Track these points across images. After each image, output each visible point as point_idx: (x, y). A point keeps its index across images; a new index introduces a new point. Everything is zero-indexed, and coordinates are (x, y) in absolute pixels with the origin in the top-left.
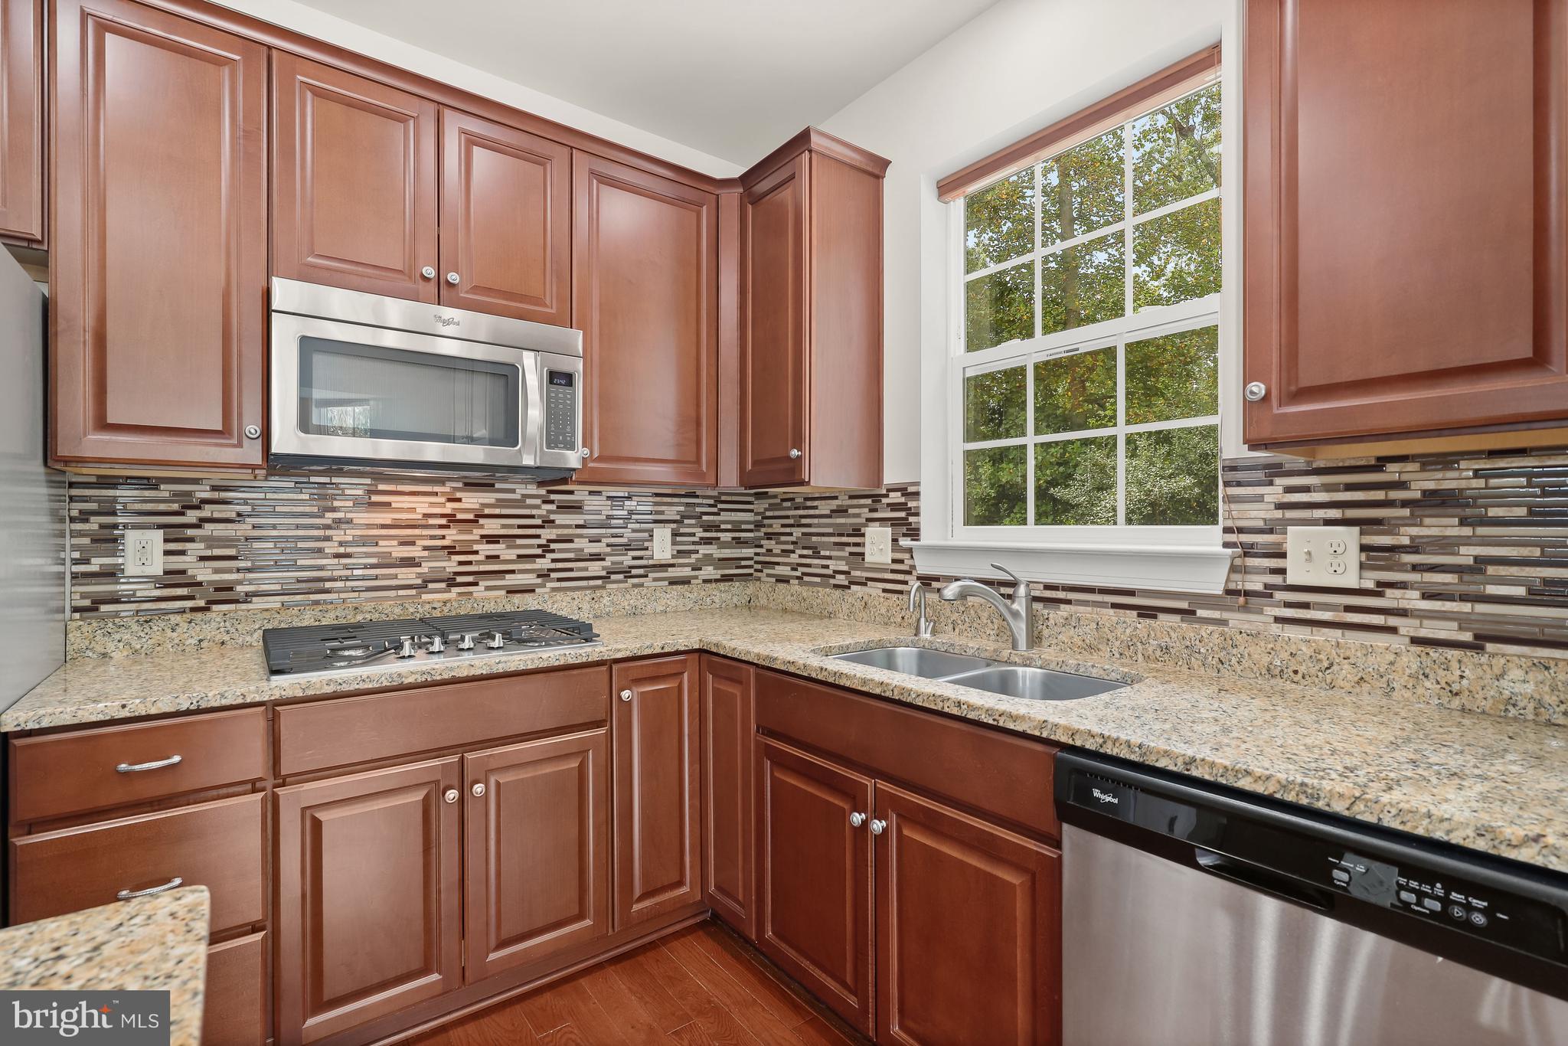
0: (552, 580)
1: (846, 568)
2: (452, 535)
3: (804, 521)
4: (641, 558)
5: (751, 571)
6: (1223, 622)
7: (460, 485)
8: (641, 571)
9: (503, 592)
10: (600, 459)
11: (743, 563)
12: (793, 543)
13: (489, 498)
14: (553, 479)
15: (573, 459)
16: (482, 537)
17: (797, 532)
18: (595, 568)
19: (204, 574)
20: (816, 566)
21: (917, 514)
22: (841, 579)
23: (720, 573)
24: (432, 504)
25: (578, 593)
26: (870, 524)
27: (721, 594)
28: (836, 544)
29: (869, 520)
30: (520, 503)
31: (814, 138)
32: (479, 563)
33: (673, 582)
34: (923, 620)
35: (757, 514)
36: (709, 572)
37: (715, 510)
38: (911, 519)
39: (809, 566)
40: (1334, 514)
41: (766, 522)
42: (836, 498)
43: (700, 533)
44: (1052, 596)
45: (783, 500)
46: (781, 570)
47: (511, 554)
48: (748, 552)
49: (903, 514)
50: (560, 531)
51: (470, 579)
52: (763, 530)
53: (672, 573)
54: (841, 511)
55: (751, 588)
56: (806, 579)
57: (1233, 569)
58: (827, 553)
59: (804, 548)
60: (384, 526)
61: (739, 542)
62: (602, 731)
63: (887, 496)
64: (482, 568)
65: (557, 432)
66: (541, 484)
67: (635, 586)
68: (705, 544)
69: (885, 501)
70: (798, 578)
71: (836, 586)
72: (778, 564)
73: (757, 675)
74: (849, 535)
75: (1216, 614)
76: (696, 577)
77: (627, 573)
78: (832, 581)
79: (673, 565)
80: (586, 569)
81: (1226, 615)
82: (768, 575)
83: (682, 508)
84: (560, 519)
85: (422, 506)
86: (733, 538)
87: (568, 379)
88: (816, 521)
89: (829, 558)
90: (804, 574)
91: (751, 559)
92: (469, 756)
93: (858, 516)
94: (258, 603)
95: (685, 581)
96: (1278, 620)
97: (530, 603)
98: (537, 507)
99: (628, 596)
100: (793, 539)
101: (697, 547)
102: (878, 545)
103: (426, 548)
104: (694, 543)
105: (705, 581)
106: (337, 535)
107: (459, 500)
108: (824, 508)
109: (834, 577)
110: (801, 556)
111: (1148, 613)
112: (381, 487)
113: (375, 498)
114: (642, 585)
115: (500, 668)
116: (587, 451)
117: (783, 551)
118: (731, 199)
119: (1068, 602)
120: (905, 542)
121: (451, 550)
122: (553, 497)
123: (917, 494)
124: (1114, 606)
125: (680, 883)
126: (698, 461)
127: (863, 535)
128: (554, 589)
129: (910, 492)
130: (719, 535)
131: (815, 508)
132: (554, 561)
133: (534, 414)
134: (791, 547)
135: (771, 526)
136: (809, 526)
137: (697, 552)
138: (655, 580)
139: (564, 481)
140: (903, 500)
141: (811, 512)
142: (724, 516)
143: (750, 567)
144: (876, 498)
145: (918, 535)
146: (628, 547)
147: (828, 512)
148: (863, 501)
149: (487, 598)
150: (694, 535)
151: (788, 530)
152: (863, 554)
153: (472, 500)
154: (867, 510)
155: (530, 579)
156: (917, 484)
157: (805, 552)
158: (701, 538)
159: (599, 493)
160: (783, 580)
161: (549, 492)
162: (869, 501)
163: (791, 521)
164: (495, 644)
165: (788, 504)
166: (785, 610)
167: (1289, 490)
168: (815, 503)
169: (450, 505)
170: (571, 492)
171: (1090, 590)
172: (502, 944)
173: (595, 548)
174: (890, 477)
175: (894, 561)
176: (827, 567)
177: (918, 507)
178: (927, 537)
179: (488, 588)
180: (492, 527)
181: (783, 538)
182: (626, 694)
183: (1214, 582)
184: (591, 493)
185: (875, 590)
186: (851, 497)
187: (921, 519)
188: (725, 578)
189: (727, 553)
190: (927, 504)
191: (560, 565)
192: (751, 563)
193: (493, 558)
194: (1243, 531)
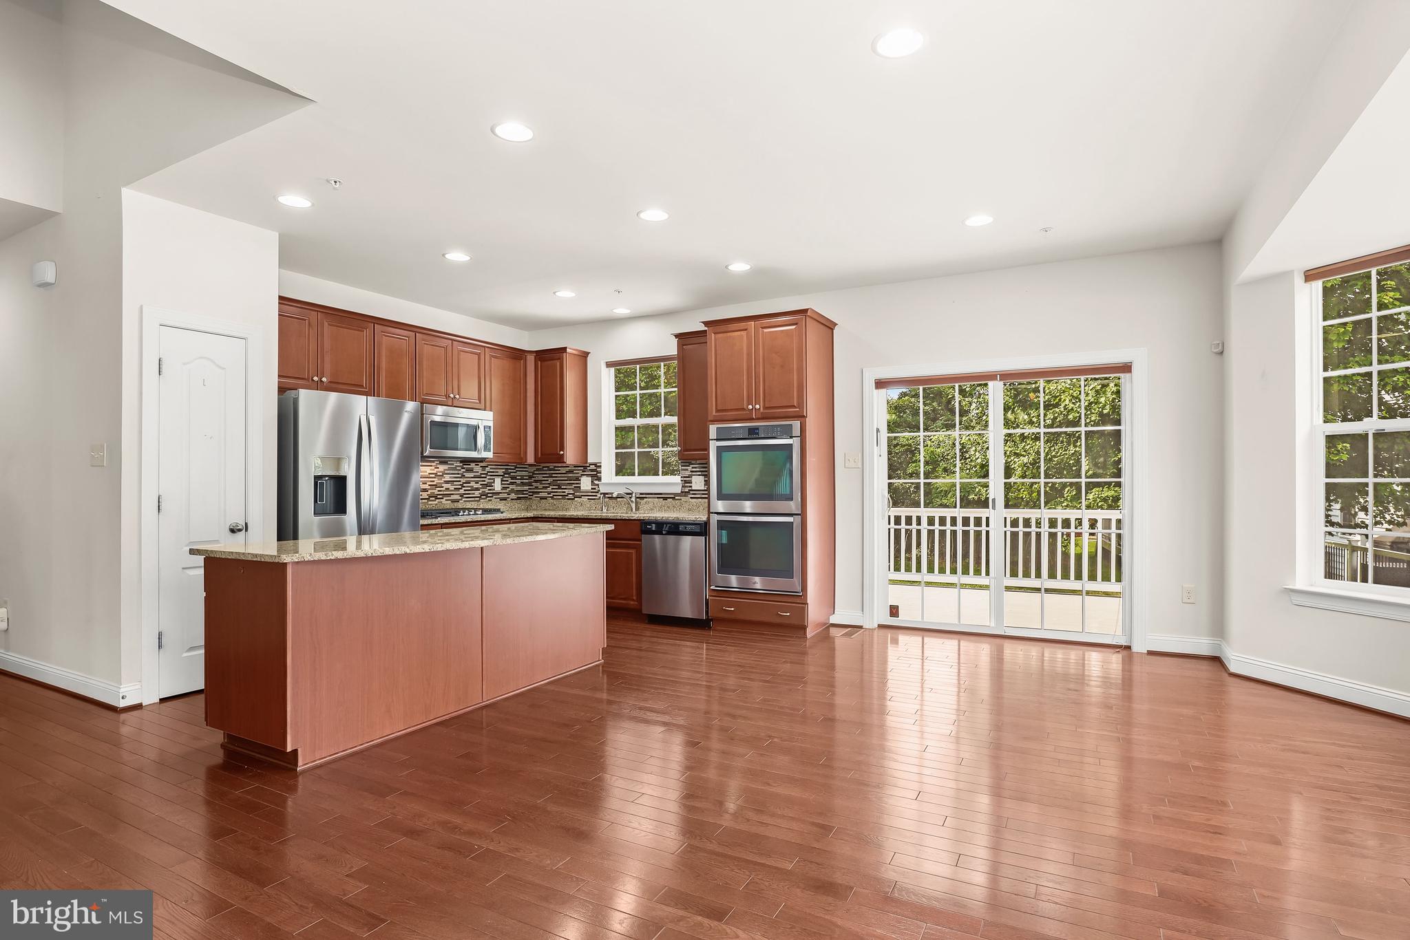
1: (572, 492)
2: (436, 481)
3: (554, 475)
4: (491, 490)
5: (527, 496)
6: (681, 499)
8: (491, 495)
9: (450, 502)
11: (525, 492)
13: (446, 467)
15: (491, 455)
16: (445, 481)
17: (550, 480)
18: (477, 493)
20: (560, 492)
21: (600, 473)
22: (571, 496)
23: (517, 496)
24: (431, 470)
25: (473, 503)
26: (582, 476)
27: (517, 504)
28: (568, 483)
30: (455, 469)
31: (568, 350)
32: (444, 491)
33: (502, 499)
34: (604, 506)
35: (530, 472)
36: (513, 496)
37: (514, 471)
38: (598, 474)
39: (556, 492)
40: (700, 473)
41: (534, 475)
42: (572, 467)
43: (511, 480)
44: (642, 497)
46: (541, 495)
47: (452, 488)
48: (525, 488)
49: (595, 473)
50: (467, 479)
51: (441, 497)
52: (533, 479)
53: (501, 496)
54: (571, 472)
55: (528, 503)
56: (555, 497)
57: (683, 486)
58: (564, 487)
59: (554, 485)
61: (523, 484)
63: (589, 467)
64: (445, 493)
66: (461, 462)
67: (489, 501)
68: (514, 484)
70: (551, 497)
71: (568, 499)
72: (541, 492)
74: (573, 480)
75: (679, 498)
76: (508, 498)
77: (486, 495)
78: (567, 497)
79: (501, 493)
80: (474, 494)
82: (536, 497)
83: (503, 470)
84: (467, 475)
85: (428, 470)
86: (521, 483)
87: (489, 428)
88: (559, 475)
89: (566, 489)
93: (578, 473)
95: (505, 499)
96: (691, 498)
98: (460, 470)
99: (488, 504)
100: (548, 482)
101: (509, 486)
102: (586, 483)
103: (429, 485)
104: (507, 484)
105: (512, 499)
107: (438, 468)
108: (563, 470)
110: (552, 489)
111: (665, 499)
114: (491, 500)
115: (486, 519)
116: (493, 451)
117: (543, 487)
118: (531, 358)
119: (646, 498)
120: (596, 482)
121: (436, 486)
122: (465, 466)
123: (600, 466)
124: (658, 498)
126: (520, 454)
127: (580, 480)
128: (465, 501)
129: (598, 466)
130: (516, 481)
131: (559, 470)
132: (465, 490)
133: (481, 441)
134: (548, 485)
135: (537, 477)
136: (556, 477)
137: (508, 488)
138: (496, 498)
140: (595, 468)
141: (557, 472)
142: (518, 473)
143: (527, 494)
144: (585, 467)
145: (600, 480)
146: (487, 485)
147: (565, 472)
148: (580, 468)
150: (507, 481)
151: (546, 479)
152: (580, 487)
154: (581, 471)
155: (457, 497)
156: (600, 463)
157: (554, 487)
158: (511, 482)
159: (478, 465)
160: (543, 498)
162: (582, 468)
163: (547, 475)
165: (546, 469)
166: (546, 510)
167: (693, 468)
169: (436, 470)
171: (651, 494)
173: (476, 486)
174: (590, 461)
175: (592, 489)
176: (564, 492)
177: (600, 471)
178: (604, 480)
179: (446, 500)
180: (447, 478)
181: (543, 482)
183: (678, 490)
184: (476, 465)
185: (585, 499)
186: (575, 467)
187: (602, 474)
188: (519, 498)
189: (519, 488)
190: (603, 469)
191: (467, 492)
192: (527, 492)
193: (447, 489)
194: (684, 477)
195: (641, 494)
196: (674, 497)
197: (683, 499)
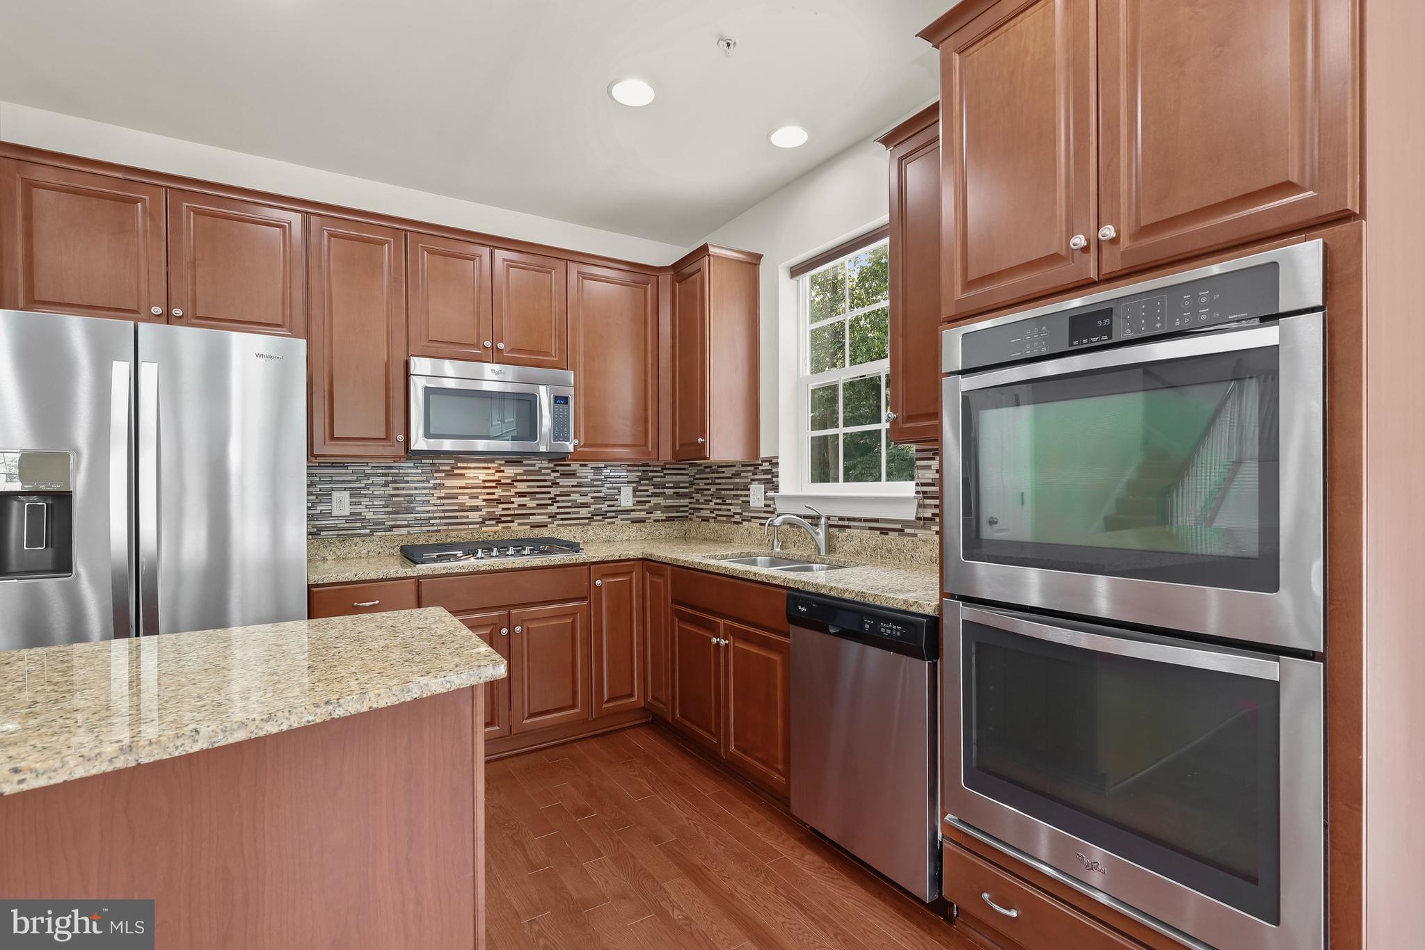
0: (558, 520)
1: (740, 511)
2: (499, 493)
3: (717, 481)
4: (613, 506)
5: (687, 514)
6: (915, 535)
7: (503, 462)
8: (613, 514)
9: (528, 527)
10: (585, 446)
11: (681, 509)
12: (711, 495)
13: (520, 470)
14: (558, 459)
15: (570, 446)
16: (516, 493)
17: (713, 488)
18: (584, 512)
19: (369, 515)
20: (724, 510)
21: (777, 476)
22: (737, 518)
23: (663, 516)
24: (488, 474)
25: (572, 528)
26: (753, 483)
27: (664, 529)
28: (734, 495)
29: (753, 480)
30: (538, 472)
31: (712, 250)
32: (514, 509)
33: (634, 521)
34: (776, 540)
35: (691, 476)
36: (658, 514)
37: (662, 474)
38: (774, 479)
39: (720, 510)
41: (696, 481)
42: (734, 466)
43: (652, 489)
44: (844, 524)
45: (705, 467)
46: (705, 513)
47: (533, 503)
48: (685, 501)
49: (769, 476)
50: (563, 489)
51: (509, 518)
52: (694, 487)
53: (634, 515)
54: (737, 475)
55: (686, 525)
56: (718, 518)
57: (919, 506)
58: (730, 502)
59: (717, 498)
60: (461, 488)
61: (678, 495)
62: (585, 603)
63: (761, 465)
64: (516, 512)
65: (560, 431)
66: (550, 461)
67: (609, 523)
68: (655, 496)
69: (761, 468)
70: (714, 518)
71: (735, 522)
72: (702, 509)
73: (672, 570)
74: (742, 490)
75: (912, 531)
76: (649, 518)
77: (604, 515)
78: (733, 519)
79: (634, 511)
80: (578, 513)
81: (917, 531)
82: (697, 517)
83: (640, 474)
84: (562, 482)
85: (482, 475)
86: (674, 493)
87: (565, 400)
88: (723, 481)
89: (731, 504)
90: (717, 515)
91: (687, 506)
92: (513, 612)
93: (746, 477)
94: (396, 532)
95: (642, 521)
97: (545, 533)
98: (549, 475)
99: (605, 530)
100: (711, 492)
101: (650, 499)
102: (757, 496)
103: (484, 500)
104: (648, 496)
105: (655, 521)
106: (437, 493)
107: (503, 471)
108: (728, 472)
109: (733, 517)
110: (715, 504)
111: (884, 531)
112: (459, 465)
113: (456, 471)
114: (614, 523)
116: (577, 441)
117: (705, 500)
118: (666, 279)
119: (849, 527)
120: (771, 494)
121: (499, 501)
122: (558, 468)
123: (777, 463)
124: (871, 528)
125: (631, 695)
126: (646, 444)
127: (749, 490)
128: (559, 525)
129: (773, 462)
130: (665, 490)
131: (723, 472)
132: (558, 507)
133: (546, 421)
134: (710, 498)
135: (698, 484)
136: (720, 484)
137: (649, 502)
138: (622, 520)
139: (564, 459)
140: (770, 467)
141: (721, 475)
142: (668, 478)
143: (687, 511)
144: (756, 466)
145: (778, 489)
146: (604, 499)
147: (730, 475)
148: (749, 468)
149: (519, 529)
150: (647, 491)
151: (708, 487)
152: (749, 502)
153: (510, 471)
154: (751, 474)
155: (545, 519)
156: (777, 457)
157: (718, 501)
158: (652, 493)
159: (586, 465)
160: (706, 519)
161: (555, 465)
162: (752, 468)
163: (710, 481)
164: (526, 552)
165: (708, 470)
166: (706, 539)
168: (723, 469)
169: (498, 475)
170: (569, 465)
171: (860, 520)
172: (531, 716)
173: (581, 500)
174: (763, 453)
175: (766, 506)
176: (729, 510)
177: (778, 472)
178: (783, 491)
179: (520, 524)
180: (522, 487)
181: (705, 492)
182: (598, 582)
183: (910, 513)
184: (581, 465)
185: (755, 524)
186: (743, 466)
187: (780, 479)
188: (669, 519)
189: (670, 502)
190: (782, 470)
191: (562, 510)
192: (687, 509)
193: (522, 506)
194: (923, 485)
195: (841, 519)
196: (900, 528)
197: (921, 533)
